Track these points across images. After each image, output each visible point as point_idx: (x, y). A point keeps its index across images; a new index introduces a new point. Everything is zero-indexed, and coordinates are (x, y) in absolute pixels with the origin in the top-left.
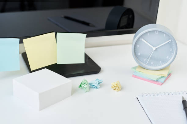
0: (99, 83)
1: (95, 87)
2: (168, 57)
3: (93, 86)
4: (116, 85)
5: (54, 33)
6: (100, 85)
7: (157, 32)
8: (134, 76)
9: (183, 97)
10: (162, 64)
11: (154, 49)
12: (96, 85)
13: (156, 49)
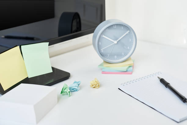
0: (78, 85)
1: (76, 90)
2: (128, 48)
3: (73, 89)
4: (96, 82)
5: (18, 47)
6: (79, 87)
7: (115, 26)
8: (104, 73)
9: (158, 77)
10: (124, 56)
11: (116, 42)
12: (76, 88)
13: (117, 42)
